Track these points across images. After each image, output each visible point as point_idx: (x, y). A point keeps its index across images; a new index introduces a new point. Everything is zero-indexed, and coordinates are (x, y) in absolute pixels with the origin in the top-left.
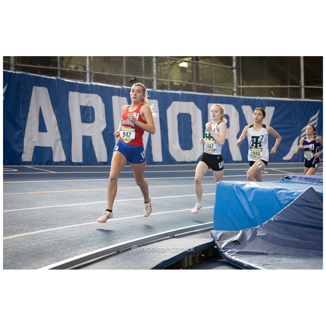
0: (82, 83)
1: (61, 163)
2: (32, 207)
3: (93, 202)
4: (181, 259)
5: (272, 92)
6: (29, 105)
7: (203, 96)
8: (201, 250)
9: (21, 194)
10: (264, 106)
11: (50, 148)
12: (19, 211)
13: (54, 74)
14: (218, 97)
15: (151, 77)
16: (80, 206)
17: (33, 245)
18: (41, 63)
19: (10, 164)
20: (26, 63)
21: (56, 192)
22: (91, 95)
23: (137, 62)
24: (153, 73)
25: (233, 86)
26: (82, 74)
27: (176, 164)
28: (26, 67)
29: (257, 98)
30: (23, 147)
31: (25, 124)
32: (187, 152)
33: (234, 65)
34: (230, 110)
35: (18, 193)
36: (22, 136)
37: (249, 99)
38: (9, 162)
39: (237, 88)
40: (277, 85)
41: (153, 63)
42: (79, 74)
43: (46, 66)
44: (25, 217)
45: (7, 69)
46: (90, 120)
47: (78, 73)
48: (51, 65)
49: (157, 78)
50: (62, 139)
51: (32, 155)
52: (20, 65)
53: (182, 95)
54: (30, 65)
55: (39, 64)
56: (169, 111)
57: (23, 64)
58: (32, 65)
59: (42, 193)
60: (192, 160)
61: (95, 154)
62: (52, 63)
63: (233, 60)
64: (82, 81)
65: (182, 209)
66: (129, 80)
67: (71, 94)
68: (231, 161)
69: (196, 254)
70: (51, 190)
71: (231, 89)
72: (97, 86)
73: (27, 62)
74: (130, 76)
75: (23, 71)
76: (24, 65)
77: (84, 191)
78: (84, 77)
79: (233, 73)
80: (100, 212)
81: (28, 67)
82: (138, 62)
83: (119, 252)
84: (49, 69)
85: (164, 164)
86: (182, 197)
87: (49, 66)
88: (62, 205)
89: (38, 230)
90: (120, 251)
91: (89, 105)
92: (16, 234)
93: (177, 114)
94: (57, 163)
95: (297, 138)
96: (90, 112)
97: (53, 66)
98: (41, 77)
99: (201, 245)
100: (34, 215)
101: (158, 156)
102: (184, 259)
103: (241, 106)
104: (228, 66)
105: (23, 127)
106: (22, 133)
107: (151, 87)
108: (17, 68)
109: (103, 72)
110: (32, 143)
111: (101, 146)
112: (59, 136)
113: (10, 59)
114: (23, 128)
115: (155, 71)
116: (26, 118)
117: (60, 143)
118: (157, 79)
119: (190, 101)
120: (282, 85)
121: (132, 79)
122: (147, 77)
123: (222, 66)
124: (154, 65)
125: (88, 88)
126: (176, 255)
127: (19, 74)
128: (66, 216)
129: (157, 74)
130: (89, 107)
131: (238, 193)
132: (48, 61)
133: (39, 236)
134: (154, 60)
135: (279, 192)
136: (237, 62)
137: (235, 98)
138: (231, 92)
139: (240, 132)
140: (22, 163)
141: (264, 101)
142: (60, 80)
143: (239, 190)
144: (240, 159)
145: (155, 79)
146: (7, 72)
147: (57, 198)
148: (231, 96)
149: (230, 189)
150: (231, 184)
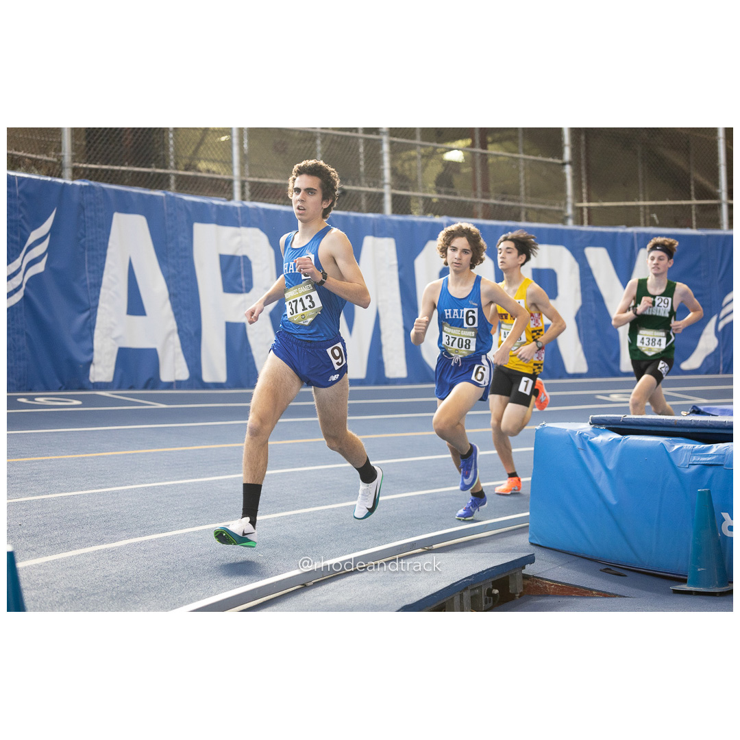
0: (223, 203)
1: (178, 384)
2: (112, 487)
4: (445, 600)
5: (655, 216)
6: (105, 256)
8: (493, 580)
9: (88, 458)
10: (636, 248)
11: (154, 351)
12: (84, 496)
13: (160, 183)
15: (378, 187)
16: (219, 481)
17: (114, 572)
18: (131, 162)
19: (64, 387)
20: (97, 161)
21: (166, 452)
22: (243, 230)
24: (383, 179)
25: (566, 204)
26: (223, 183)
28: (97, 170)
30: (92, 350)
31: (97, 298)
33: (567, 155)
34: (559, 259)
35: (81, 456)
36: (90, 326)
37: (602, 233)
38: (60, 385)
39: (575, 208)
40: (665, 200)
41: (381, 156)
42: (216, 184)
43: (144, 167)
44: (97, 508)
45: (55, 176)
46: (241, 287)
47: (214, 182)
48: (153, 165)
49: (393, 187)
50: (179, 331)
51: (113, 368)
52: (85, 166)
54: (106, 164)
55: (126, 163)
56: (420, 263)
57: (90, 163)
58: (112, 165)
59: (135, 454)
61: (254, 363)
62: (157, 160)
63: (565, 145)
64: (224, 199)
65: (450, 486)
67: (198, 228)
68: (563, 374)
69: (480, 588)
70: (154, 447)
71: (561, 212)
72: (257, 209)
73: (100, 158)
75: (91, 180)
76: (93, 166)
77: (228, 447)
78: (228, 191)
79: (565, 174)
81: (103, 170)
82: (350, 153)
83: (305, 587)
84: (149, 174)
85: (411, 383)
87: (150, 167)
88: (179, 479)
90: (309, 584)
91: (239, 254)
92: (75, 549)
93: (439, 268)
94: (169, 386)
95: (714, 320)
96: (242, 269)
97: (157, 167)
98: (131, 192)
99: (490, 569)
100: (117, 505)
101: (396, 366)
102: (452, 599)
103: (584, 248)
104: (553, 158)
105: (93, 304)
106: (89, 317)
107: (380, 209)
108: (78, 173)
109: (271, 178)
110: (113, 342)
112: (172, 324)
113: (62, 154)
114: (93, 308)
115: (387, 174)
116: (97, 285)
117: (176, 339)
118: (394, 191)
120: (677, 200)
122: (370, 187)
123: (540, 158)
124: (386, 159)
125: (237, 213)
126: (433, 592)
127: (81, 187)
128: (189, 507)
129: (392, 181)
130: (239, 257)
131: (585, 450)
132: (147, 155)
133: (128, 552)
134: (386, 148)
135: (676, 447)
136: (573, 150)
137: (570, 232)
138: (561, 217)
139: (582, 308)
140: (91, 386)
141: (635, 237)
142: (173, 198)
143: (587, 445)
144: (584, 368)
145: (387, 192)
146: (54, 182)
147: (168, 465)
148: (560, 226)
149: (566, 440)
150: (568, 431)
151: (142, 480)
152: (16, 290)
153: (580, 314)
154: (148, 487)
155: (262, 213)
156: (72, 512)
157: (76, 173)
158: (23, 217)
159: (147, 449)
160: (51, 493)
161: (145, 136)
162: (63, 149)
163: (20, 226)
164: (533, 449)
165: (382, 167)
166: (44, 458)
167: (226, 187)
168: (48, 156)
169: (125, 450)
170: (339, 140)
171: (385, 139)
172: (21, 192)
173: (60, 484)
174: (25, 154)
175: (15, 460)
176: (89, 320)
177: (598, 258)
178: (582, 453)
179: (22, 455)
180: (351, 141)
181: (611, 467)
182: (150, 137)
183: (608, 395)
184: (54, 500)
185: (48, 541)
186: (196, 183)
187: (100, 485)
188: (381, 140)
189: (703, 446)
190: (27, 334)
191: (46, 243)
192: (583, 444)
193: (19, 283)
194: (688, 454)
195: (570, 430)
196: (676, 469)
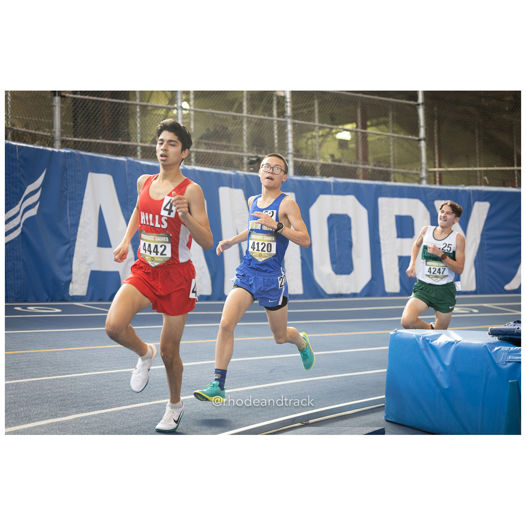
2: (72, 374)
5: (486, 178)
6: (82, 204)
7: (370, 185)
9: (59, 351)
10: (472, 201)
11: (117, 273)
12: (49, 380)
13: (124, 152)
14: (395, 187)
18: (104, 136)
20: (80, 136)
24: (288, 150)
25: (421, 169)
27: (327, 298)
28: (79, 142)
29: (461, 188)
30: (71, 272)
31: (75, 234)
32: (343, 278)
33: (422, 133)
34: (415, 209)
35: (54, 350)
36: (70, 255)
37: (447, 190)
38: (48, 298)
39: (428, 172)
40: (493, 167)
41: (286, 133)
43: (113, 140)
44: (57, 390)
45: (47, 146)
48: (120, 139)
49: (294, 156)
51: (86, 286)
52: (70, 139)
53: (336, 184)
54: (86, 138)
55: (101, 137)
56: (314, 211)
57: (74, 137)
58: (90, 138)
59: (94, 349)
60: (353, 290)
62: (123, 135)
63: (421, 127)
65: (328, 375)
66: (248, 161)
71: (417, 174)
72: (194, 171)
73: (82, 133)
74: (251, 154)
75: (71, 148)
76: (76, 139)
79: (420, 147)
80: (186, 381)
81: (83, 142)
84: (117, 145)
85: (306, 298)
86: (331, 354)
87: (117, 140)
88: (124, 368)
89: (74, 414)
92: (34, 422)
93: (327, 215)
97: (123, 141)
98: (102, 158)
100: (73, 388)
101: (295, 285)
103: (434, 201)
104: (412, 136)
105: (72, 239)
106: (69, 248)
108: (66, 144)
110: (87, 266)
111: (201, 269)
113: (54, 130)
114: (72, 241)
115: (290, 146)
116: (76, 225)
118: (295, 159)
119: (348, 194)
120: (502, 166)
121: (254, 159)
123: (402, 136)
124: (290, 135)
127: (65, 153)
129: (295, 151)
131: (427, 350)
132: (116, 132)
133: (74, 425)
134: (290, 127)
135: (496, 349)
136: (426, 130)
137: (424, 189)
138: (418, 179)
140: (70, 299)
141: (471, 193)
142: (132, 162)
143: (428, 346)
145: (291, 159)
146: (45, 150)
147: (117, 358)
148: (416, 185)
149: (413, 343)
150: (414, 335)
151: (96, 369)
152: (16, 228)
154: (100, 374)
156: (37, 393)
157: (64, 144)
158: (22, 175)
159: (104, 345)
160: (25, 379)
161: (114, 118)
162: (54, 127)
163: (19, 181)
164: (388, 348)
165: (286, 142)
166: (25, 352)
168: (44, 132)
169: (87, 346)
170: (259, 122)
171: (289, 121)
172: (20, 157)
173: (33, 371)
174: (27, 130)
176: (69, 251)
178: (425, 352)
179: (9, 349)
180: (264, 122)
181: (447, 363)
182: (118, 118)
184: (25, 383)
185: (14, 415)
186: (151, 152)
187: (63, 372)
188: (286, 122)
189: (516, 348)
190: (23, 261)
191: (38, 195)
192: (426, 346)
193: (18, 223)
194: (505, 353)
195: (416, 335)
196: (496, 366)
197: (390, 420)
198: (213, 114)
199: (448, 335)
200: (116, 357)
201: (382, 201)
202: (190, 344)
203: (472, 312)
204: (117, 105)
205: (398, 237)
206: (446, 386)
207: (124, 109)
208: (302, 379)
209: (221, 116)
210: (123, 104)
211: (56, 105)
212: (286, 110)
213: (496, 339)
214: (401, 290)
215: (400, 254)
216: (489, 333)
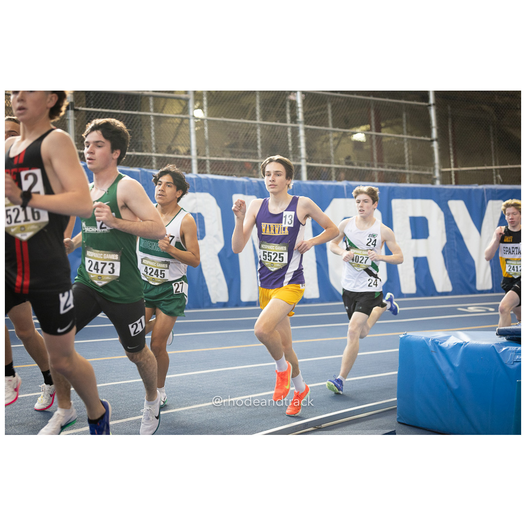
3: (193, 371)
5: (499, 176)
7: (383, 187)
10: (486, 200)
13: (138, 163)
14: (408, 188)
15: (297, 161)
22: (197, 194)
23: (273, 138)
24: (300, 155)
25: (434, 170)
26: (184, 161)
33: (434, 134)
34: (429, 209)
37: (461, 190)
39: (441, 172)
40: (507, 165)
41: (299, 139)
42: (179, 162)
47: (178, 160)
48: (133, 150)
49: (307, 161)
53: (349, 187)
59: (111, 359)
61: (207, 290)
62: (136, 146)
63: (432, 127)
68: (434, 292)
71: (431, 175)
72: (207, 179)
78: (188, 167)
79: (433, 148)
82: (276, 137)
84: (131, 156)
85: (322, 302)
87: (131, 151)
91: (195, 212)
93: (341, 218)
97: (136, 152)
101: (311, 290)
103: (447, 201)
104: (424, 137)
107: (298, 177)
109: (218, 157)
111: (217, 276)
115: (303, 151)
118: (308, 164)
120: (516, 164)
123: (414, 137)
124: (302, 141)
125: (193, 184)
129: (307, 156)
130: (195, 214)
131: (436, 352)
134: (302, 133)
135: (504, 349)
136: (438, 131)
137: (438, 190)
138: (431, 179)
139: (447, 244)
141: (485, 192)
142: (146, 173)
143: (437, 348)
144: (449, 288)
145: (304, 164)
148: (429, 186)
149: (422, 345)
150: (423, 338)
153: (445, 249)
154: (116, 385)
155: (211, 182)
164: (398, 350)
165: (299, 147)
167: (186, 164)
169: (104, 357)
170: (270, 128)
171: (301, 127)
175: (21, 366)
177: (458, 208)
178: (434, 354)
179: (27, 363)
180: (276, 128)
181: (457, 364)
183: (466, 308)
186: (164, 162)
188: (298, 127)
192: (435, 347)
194: (513, 353)
195: (425, 337)
196: (504, 365)
197: (403, 422)
198: (225, 122)
199: (457, 337)
200: (133, 366)
201: (396, 203)
202: (207, 351)
203: (488, 311)
204: (130, 116)
205: (413, 238)
206: (455, 387)
207: (137, 120)
208: (316, 383)
209: (233, 124)
210: (136, 115)
211: (70, 118)
212: (297, 115)
213: (504, 339)
214: (417, 291)
215: (415, 255)
216: (497, 334)
